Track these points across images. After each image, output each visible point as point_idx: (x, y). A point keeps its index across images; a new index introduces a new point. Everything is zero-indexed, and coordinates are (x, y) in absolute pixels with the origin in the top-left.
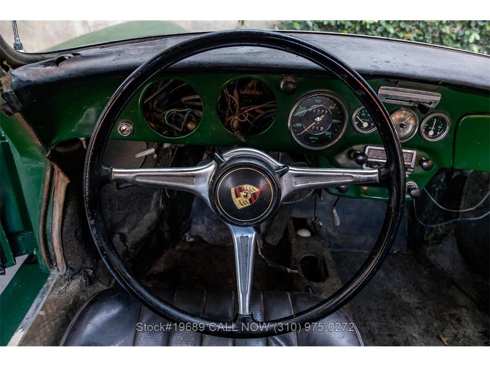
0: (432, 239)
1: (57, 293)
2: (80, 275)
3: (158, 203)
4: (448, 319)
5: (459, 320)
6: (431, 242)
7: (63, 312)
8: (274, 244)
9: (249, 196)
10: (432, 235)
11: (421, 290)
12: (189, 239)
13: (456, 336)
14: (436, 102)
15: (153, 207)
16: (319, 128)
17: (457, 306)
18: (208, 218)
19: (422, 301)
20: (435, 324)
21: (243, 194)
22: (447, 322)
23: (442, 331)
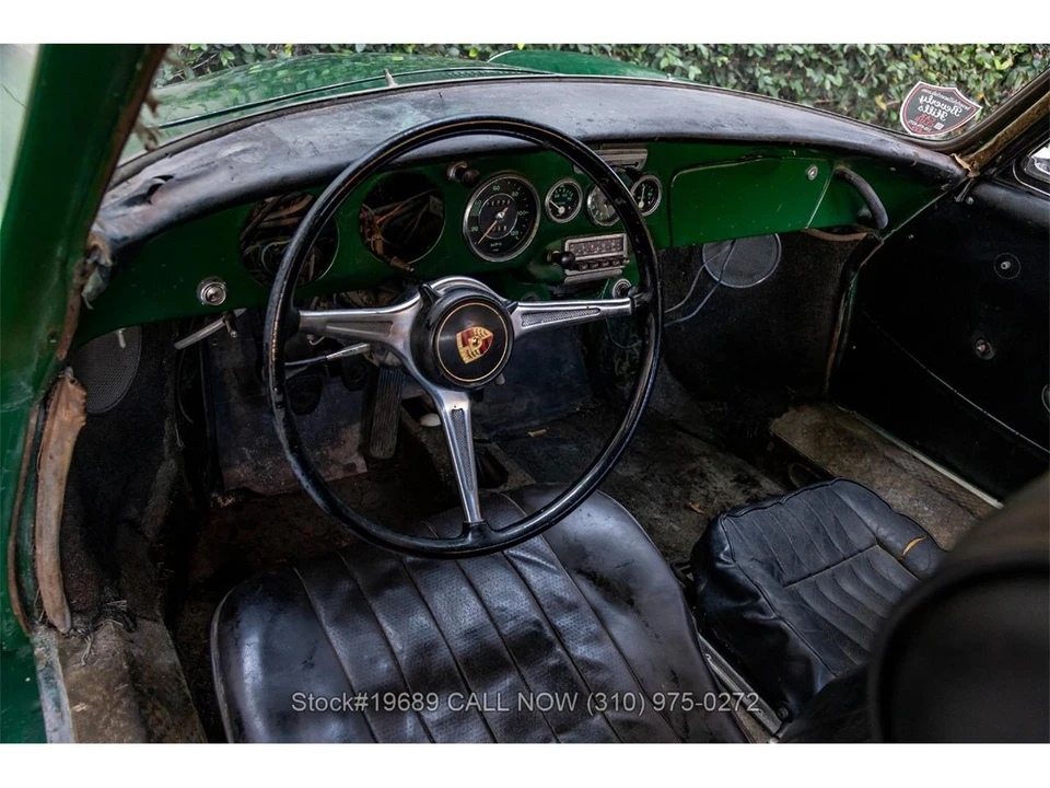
0: (628, 372)
1: (83, 663)
2: (105, 618)
3: (173, 439)
4: (689, 479)
5: (702, 475)
6: (627, 376)
7: (122, 687)
8: (387, 456)
9: (480, 343)
10: (627, 364)
11: (638, 453)
12: (224, 501)
13: (707, 497)
14: (642, 160)
15: (167, 450)
16: (502, 228)
17: (693, 458)
18: (250, 448)
19: (645, 468)
20: (676, 492)
21: (473, 341)
22: (689, 484)
23: (688, 498)
